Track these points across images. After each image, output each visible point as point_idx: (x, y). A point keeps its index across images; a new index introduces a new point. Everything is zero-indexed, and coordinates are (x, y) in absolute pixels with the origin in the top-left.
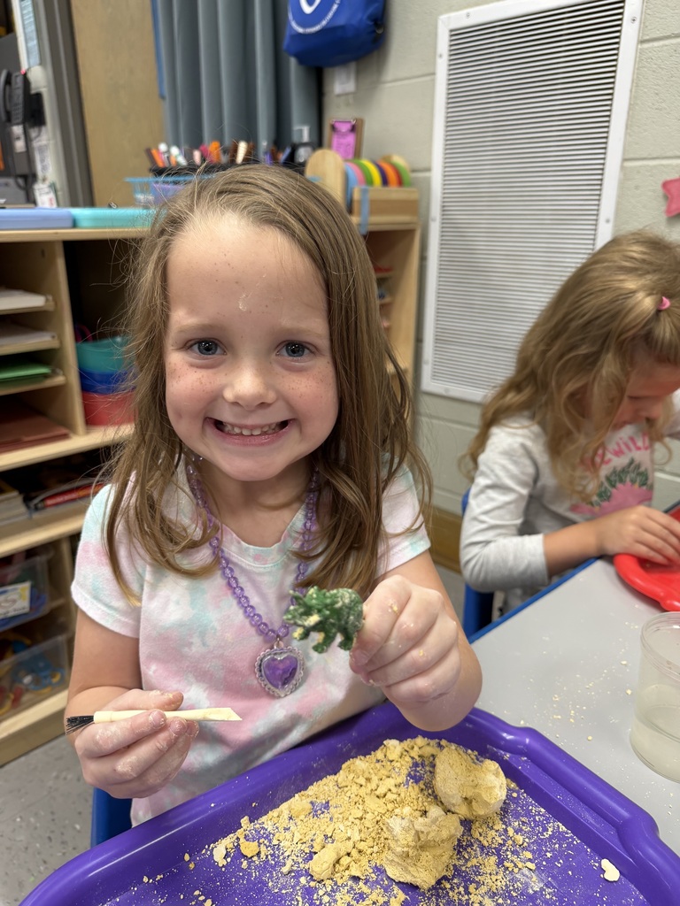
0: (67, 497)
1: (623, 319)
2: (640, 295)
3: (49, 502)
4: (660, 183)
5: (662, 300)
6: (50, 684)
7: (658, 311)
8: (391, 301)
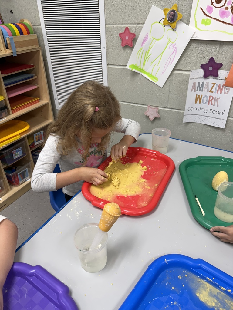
1: (85, 114)
2: (89, 106)
4: (119, 33)
5: (96, 108)
7: (95, 112)
8: (37, 77)
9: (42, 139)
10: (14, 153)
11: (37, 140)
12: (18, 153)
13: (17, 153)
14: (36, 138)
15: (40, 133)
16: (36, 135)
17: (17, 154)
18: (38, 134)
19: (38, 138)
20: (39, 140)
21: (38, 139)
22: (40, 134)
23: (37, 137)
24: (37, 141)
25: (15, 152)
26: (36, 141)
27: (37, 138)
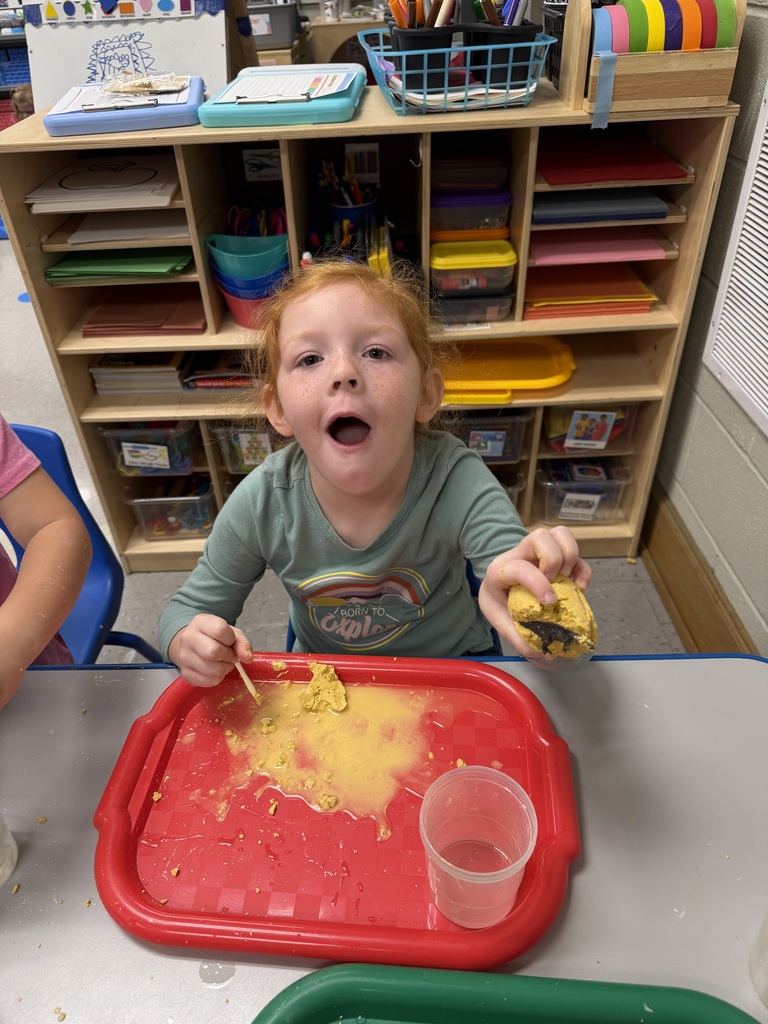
0: (215, 384)
3: (199, 384)
6: (201, 528)
8: (684, 220)
9: (599, 438)
10: (474, 439)
11: (581, 435)
12: (489, 443)
13: (486, 443)
14: (578, 427)
15: (604, 416)
16: (584, 417)
17: (483, 445)
18: (590, 418)
19: (587, 428)
20: (586, 437)
21: (585, 433)
22: (598, 420)
23: (585, 423)
24: (577, 438)
25: (478, 438)
26: (575, 435)
27: (583, 429)
